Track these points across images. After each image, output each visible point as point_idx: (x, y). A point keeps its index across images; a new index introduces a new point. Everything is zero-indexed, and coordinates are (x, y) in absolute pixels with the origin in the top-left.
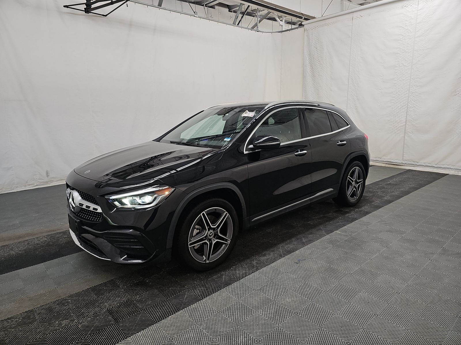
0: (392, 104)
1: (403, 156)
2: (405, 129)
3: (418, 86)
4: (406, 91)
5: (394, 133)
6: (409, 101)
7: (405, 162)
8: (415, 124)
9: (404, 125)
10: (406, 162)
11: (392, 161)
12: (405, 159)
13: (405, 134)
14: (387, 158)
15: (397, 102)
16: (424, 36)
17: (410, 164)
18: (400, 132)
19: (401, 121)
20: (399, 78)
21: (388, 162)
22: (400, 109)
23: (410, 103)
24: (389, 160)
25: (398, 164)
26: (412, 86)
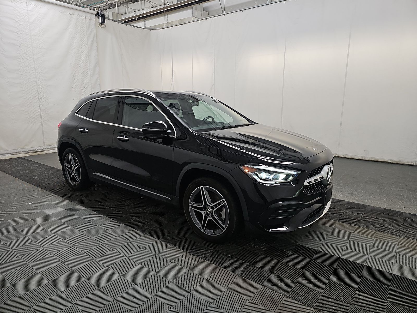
0: (24, 94)
1: (44, 143)
2: (41, 118)
3: (44, 80)
4: (34, 83)
5: (31, 123)
6: (39, 92)
7: (46, 147)
8: (49, 113)
9: (39, 114)
10: (48, 147)
11: (35, 149)
12: (47, 145)
13: (42, 122)
14: (29, 148)
15: (28, 93)
16: (39, 36)
17: (51, 148)
18: (37, 121)
19: (35, 111)
20: (24, 70)
21: (31, 150)
22: (32, 99)
23: (40, 95)
24: (32, 149)
25: (41, 150)
26: (38, 79)
